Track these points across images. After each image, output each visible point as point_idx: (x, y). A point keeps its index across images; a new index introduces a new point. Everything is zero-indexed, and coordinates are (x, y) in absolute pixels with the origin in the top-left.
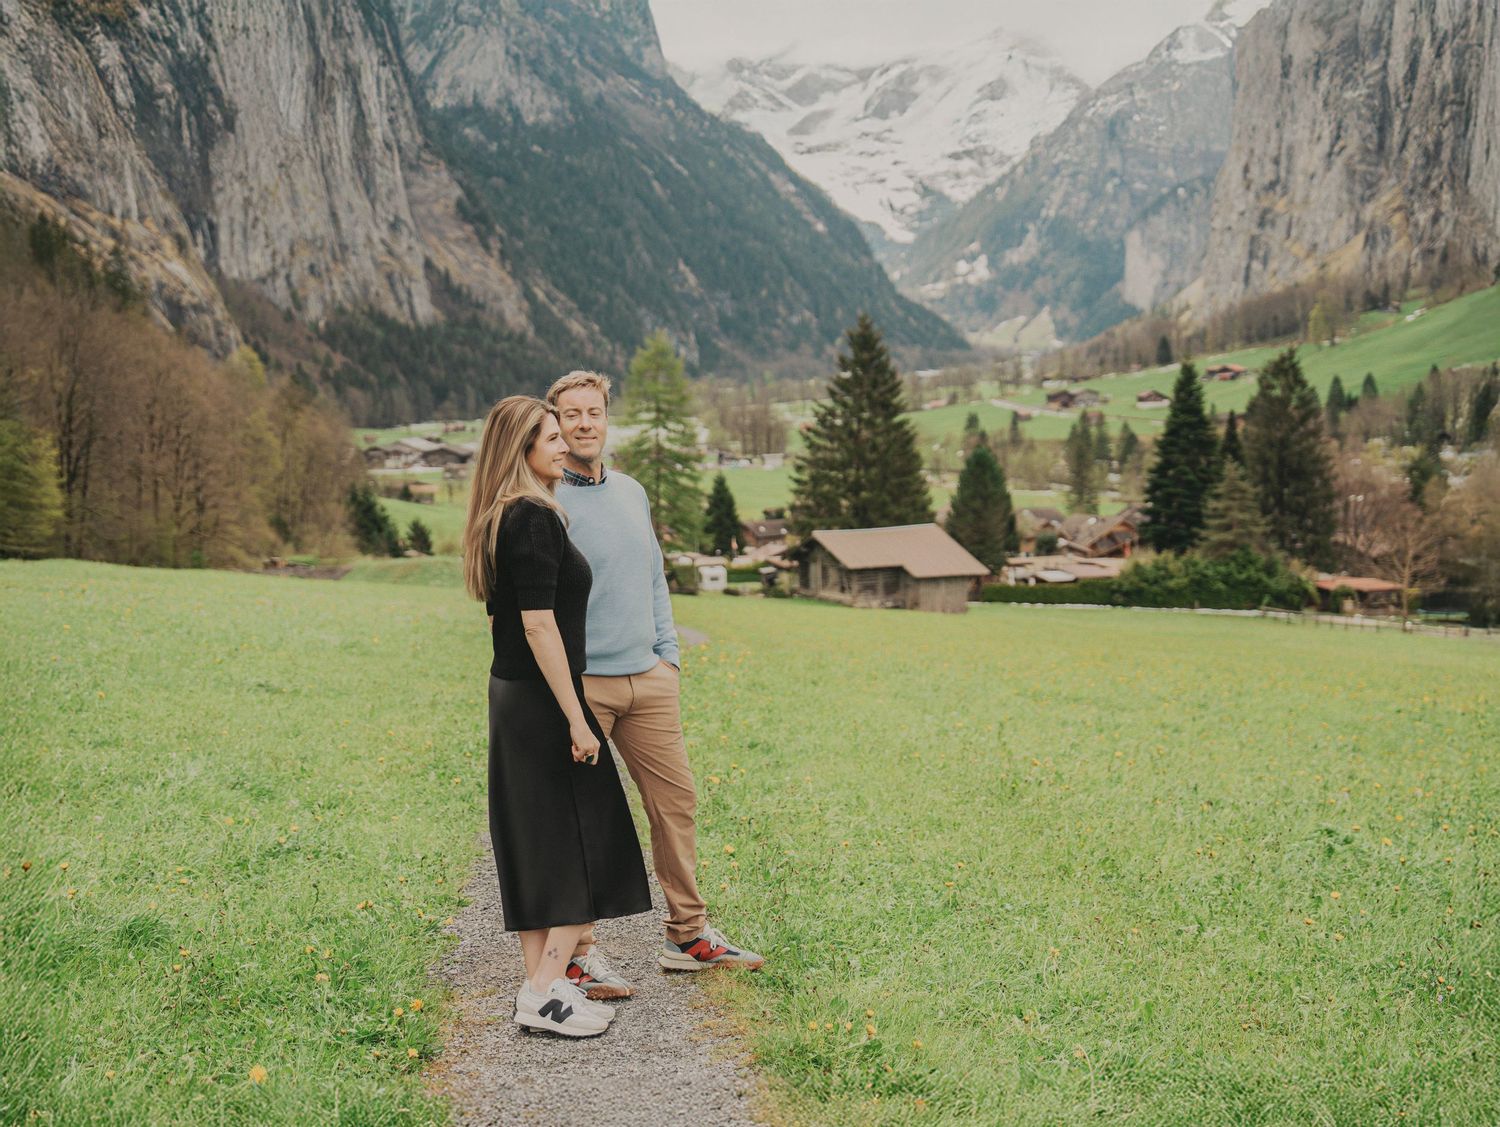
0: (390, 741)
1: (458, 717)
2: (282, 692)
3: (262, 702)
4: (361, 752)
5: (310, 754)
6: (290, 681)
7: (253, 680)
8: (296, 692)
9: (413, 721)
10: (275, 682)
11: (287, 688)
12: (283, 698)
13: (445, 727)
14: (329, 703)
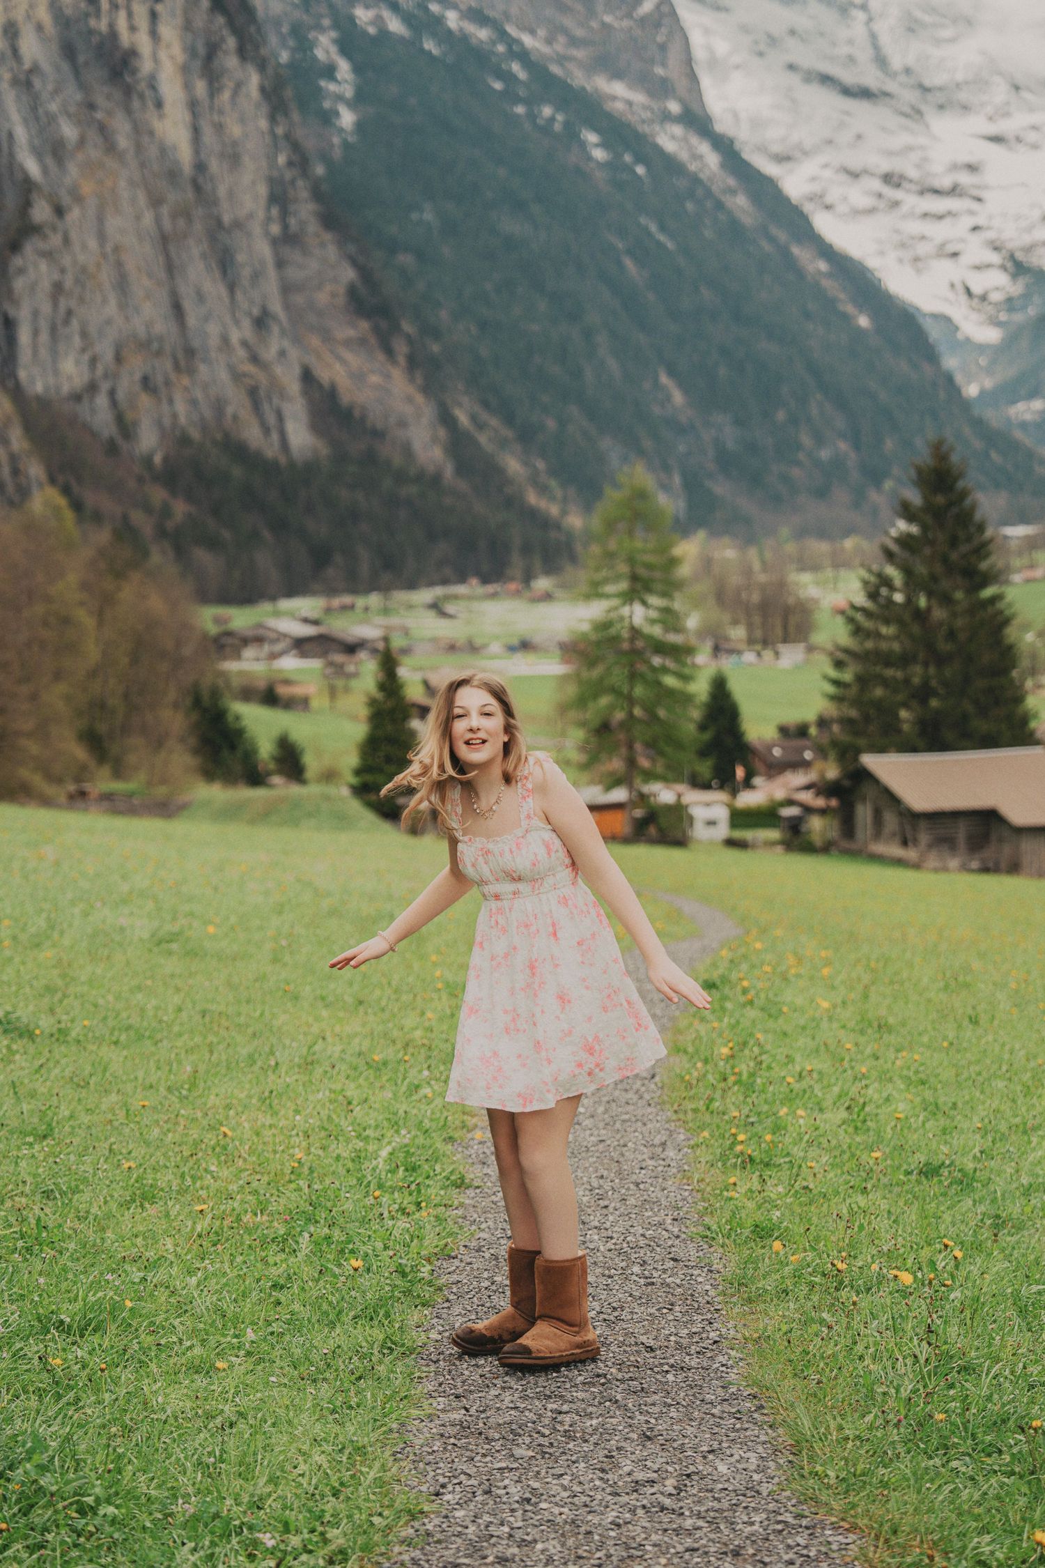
0: (224, 1153)
2: (31, 1036)
4: (167, 1179)
6: (52, 1011)
8: (61, 1035)
9: (268, 1101)
10: (22, 1014)
11: (46, 1023)
12: (32, 1049)
13: (329, 1117)
14: (115, 1057)
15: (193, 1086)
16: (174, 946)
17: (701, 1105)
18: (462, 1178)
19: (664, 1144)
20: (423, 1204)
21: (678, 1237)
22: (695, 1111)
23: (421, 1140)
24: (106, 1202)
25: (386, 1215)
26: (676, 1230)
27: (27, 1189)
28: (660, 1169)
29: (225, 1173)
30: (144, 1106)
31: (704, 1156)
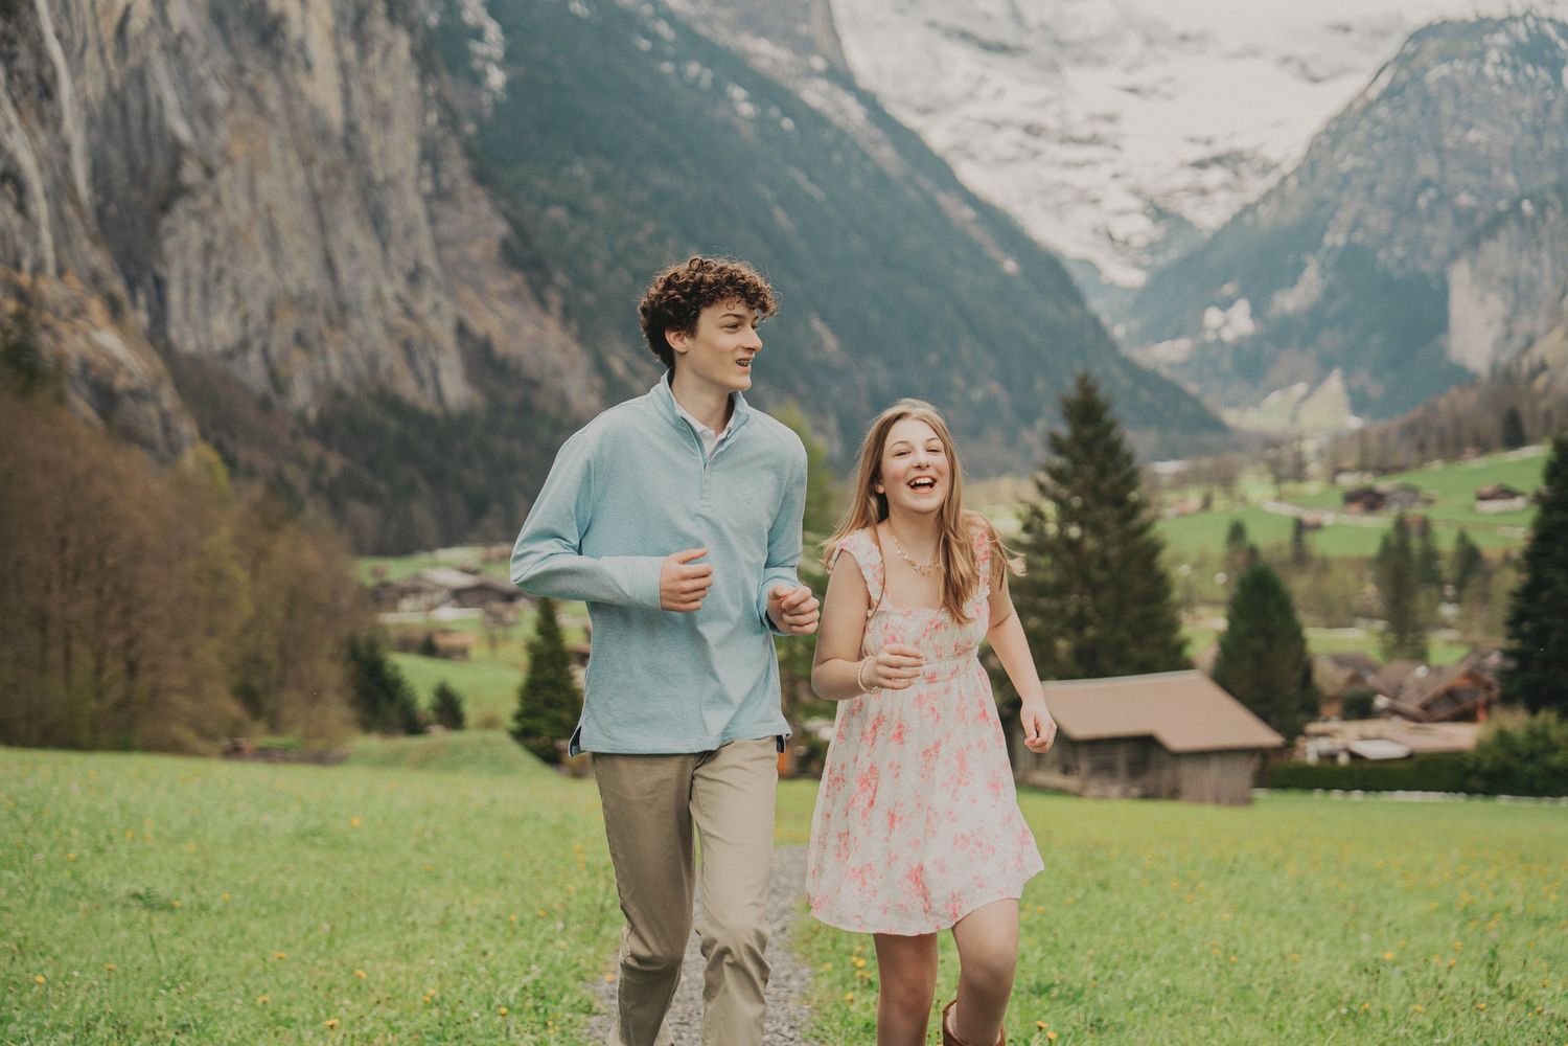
0: (358, 990)
1: (486, 945)
2: (172, 909)
3: (130, 926)
4: (297, 1011)
5: (199, 1016)
6: (193, 889)
7: (123, 888)
8: (201, 909)
9: (405, 954)
10: (164, 890)
11: (186, 898)
12: (171, 919)
13: (464, 965)
14: (254, 926)
15: (330, 943)
16: (319, 840)
17: (828, 945)
18: (590, 1006)
19: (788, 978)
20: (550, 1023)
21: (792, 1039)
22: (821, 950)
23: (551, 978)
24: (240, 1032)
25: (512, 1028)
26: (791, 1035)
27: (164, 1024)
28: (782, 994)
29: (358, 1006)
30: (280, 958)
31: (824, 983)
